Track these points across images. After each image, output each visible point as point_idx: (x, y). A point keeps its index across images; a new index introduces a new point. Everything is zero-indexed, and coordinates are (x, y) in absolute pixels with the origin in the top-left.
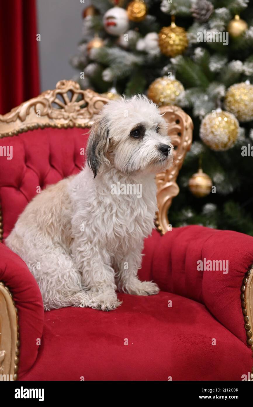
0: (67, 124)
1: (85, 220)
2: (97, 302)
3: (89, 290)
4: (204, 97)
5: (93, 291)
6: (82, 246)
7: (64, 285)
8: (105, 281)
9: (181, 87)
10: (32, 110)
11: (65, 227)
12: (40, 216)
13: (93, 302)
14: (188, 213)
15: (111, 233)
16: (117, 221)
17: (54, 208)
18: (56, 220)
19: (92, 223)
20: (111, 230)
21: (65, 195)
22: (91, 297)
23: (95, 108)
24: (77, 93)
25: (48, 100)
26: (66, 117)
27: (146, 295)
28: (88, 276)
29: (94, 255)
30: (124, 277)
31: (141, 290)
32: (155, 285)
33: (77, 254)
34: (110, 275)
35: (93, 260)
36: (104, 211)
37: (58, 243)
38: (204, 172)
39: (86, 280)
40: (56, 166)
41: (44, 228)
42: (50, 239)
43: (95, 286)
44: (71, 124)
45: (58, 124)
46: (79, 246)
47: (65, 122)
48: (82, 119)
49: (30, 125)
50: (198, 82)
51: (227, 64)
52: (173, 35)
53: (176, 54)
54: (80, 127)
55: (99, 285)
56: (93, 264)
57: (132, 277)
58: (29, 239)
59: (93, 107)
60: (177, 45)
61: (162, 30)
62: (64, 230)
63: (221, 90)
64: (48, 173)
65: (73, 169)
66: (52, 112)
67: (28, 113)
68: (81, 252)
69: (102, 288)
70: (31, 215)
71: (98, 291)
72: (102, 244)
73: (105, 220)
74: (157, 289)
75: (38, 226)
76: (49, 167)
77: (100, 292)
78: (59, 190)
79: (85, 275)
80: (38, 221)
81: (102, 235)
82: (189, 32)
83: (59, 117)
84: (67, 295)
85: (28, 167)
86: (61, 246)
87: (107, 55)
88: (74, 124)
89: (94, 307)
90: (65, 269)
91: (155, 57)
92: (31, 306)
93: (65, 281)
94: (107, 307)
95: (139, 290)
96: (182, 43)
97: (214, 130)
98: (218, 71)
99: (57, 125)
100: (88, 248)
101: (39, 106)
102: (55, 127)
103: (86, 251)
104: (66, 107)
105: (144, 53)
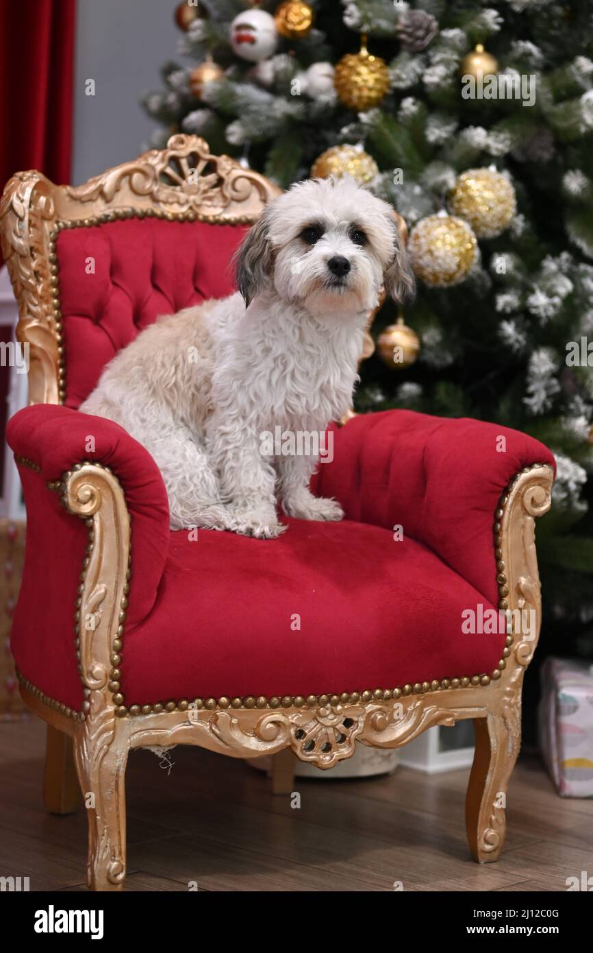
0: (183, 214)
1: (237, 379)
2: (245, 523)
3: (230, 502)
4: (413, 188)
5: (237, 505)
6: (227, 423)
7: (192, 492)
8: (259, 488)
9: (374, 167)
10: (124, 183)
11: (198, 388)
12: (155, 370)
13: (237, 523)
14: (376, 395)
15: (280, 407)
16: (293, 386)
17: (180, 358)
18: (183, 378)
19: (249, 385)
20: (281, 402)
21: (200, 334)
22: (233, 514)
23: (234, 189)
24: (204, 160)
25: (153, 168)
26: (182, 201)
27: (322, 520)
28: (231, 476)
29: (247, 441)
30: (288, 485)
31: (315, 511)
32: (336, 506)
33: (217, 436)
34: (269, 480)
35: (245, 451)
36: (272, 365)
37: (182, 420)
38: (406, 323)
39: (227, 484)
40: (162, 287)
41: (161, 393)
42: (170, 412)
43: (242, 495)
44: (191, 215)
45: (169, 212)
46: (223, 424)
47: (182, 210)
48: (209, 206)
49: (120, 211)
50: (404, 160)
51: (458, 131)
52: (363, 70)
53: (369, 105)
54: (206, 220)
55: (249, 495)
56: (244, 456)
57: (301, 485)
58: (133, 410)
59: (230, 187)
60: (370, 89)
61: (344, 60)
62: (196, 393)
63: (449, 177)
64: (148, 299)
65: (193, 296)
66: (158, 191)
67: (117, 189)
68: (224, 434)
69: (254, 501)
70: (136, 367)
71: (245, 505)
72: (262, 425)
73: (274, 382)
74: (340, 512)
75: (150, 388)
76: (150, 289)
77: (249, 507)
78: (188, 324)
79: (228, 476)
80: (150, 379)
81: (266, 409)
82: (392, 68)
83: (170, 200)
84: (195, 509)
85: (115, 284)
86: (187, 425)
87: (232, 95)
88: (196, 215)
89: (241, 532)
90: (196, 467)
91: (327, 107)
92: (154, 512)
93: (195, 485)
94: (263, 533)
95: (310, 511)
96: (378, 86)
97: (433, 248)
98: (441, 142)
99: (166, 213)
100: (237, 429)
101: (136, 177)
102: (163, 218)
103: (234, 434)
104: (184, 183)
105: (306, 98)
